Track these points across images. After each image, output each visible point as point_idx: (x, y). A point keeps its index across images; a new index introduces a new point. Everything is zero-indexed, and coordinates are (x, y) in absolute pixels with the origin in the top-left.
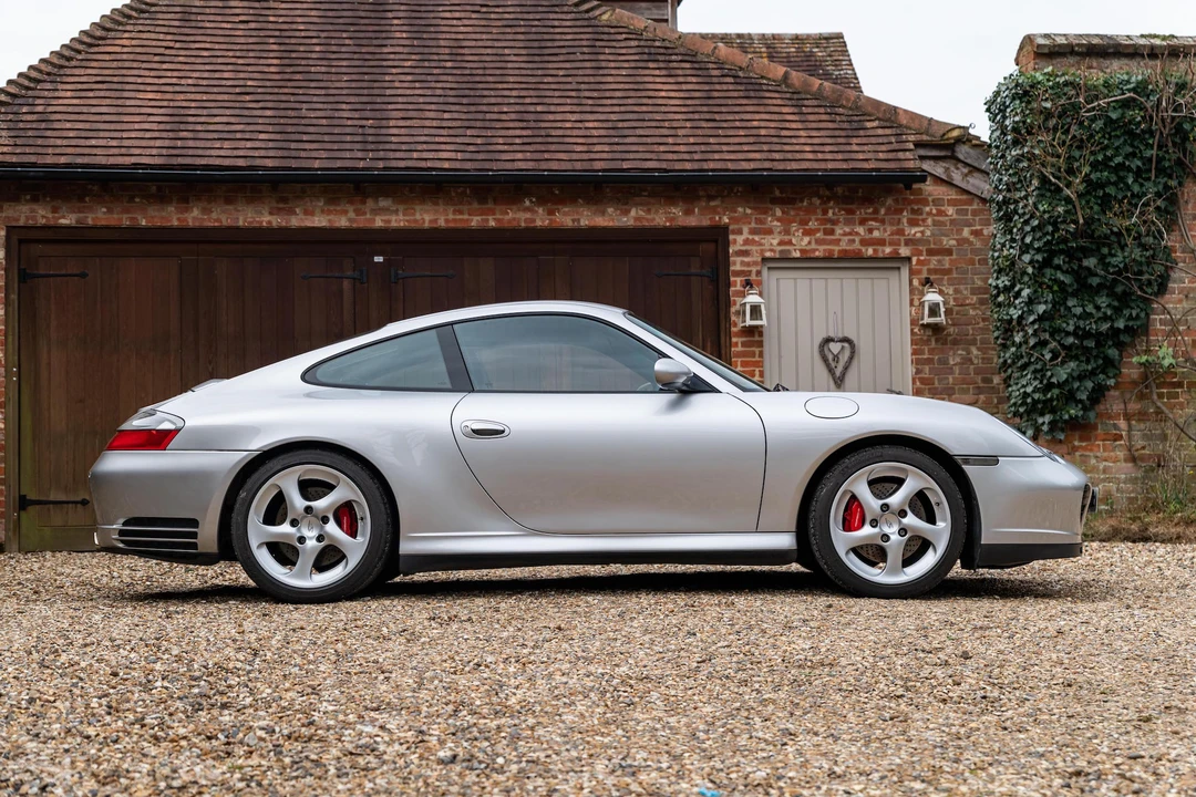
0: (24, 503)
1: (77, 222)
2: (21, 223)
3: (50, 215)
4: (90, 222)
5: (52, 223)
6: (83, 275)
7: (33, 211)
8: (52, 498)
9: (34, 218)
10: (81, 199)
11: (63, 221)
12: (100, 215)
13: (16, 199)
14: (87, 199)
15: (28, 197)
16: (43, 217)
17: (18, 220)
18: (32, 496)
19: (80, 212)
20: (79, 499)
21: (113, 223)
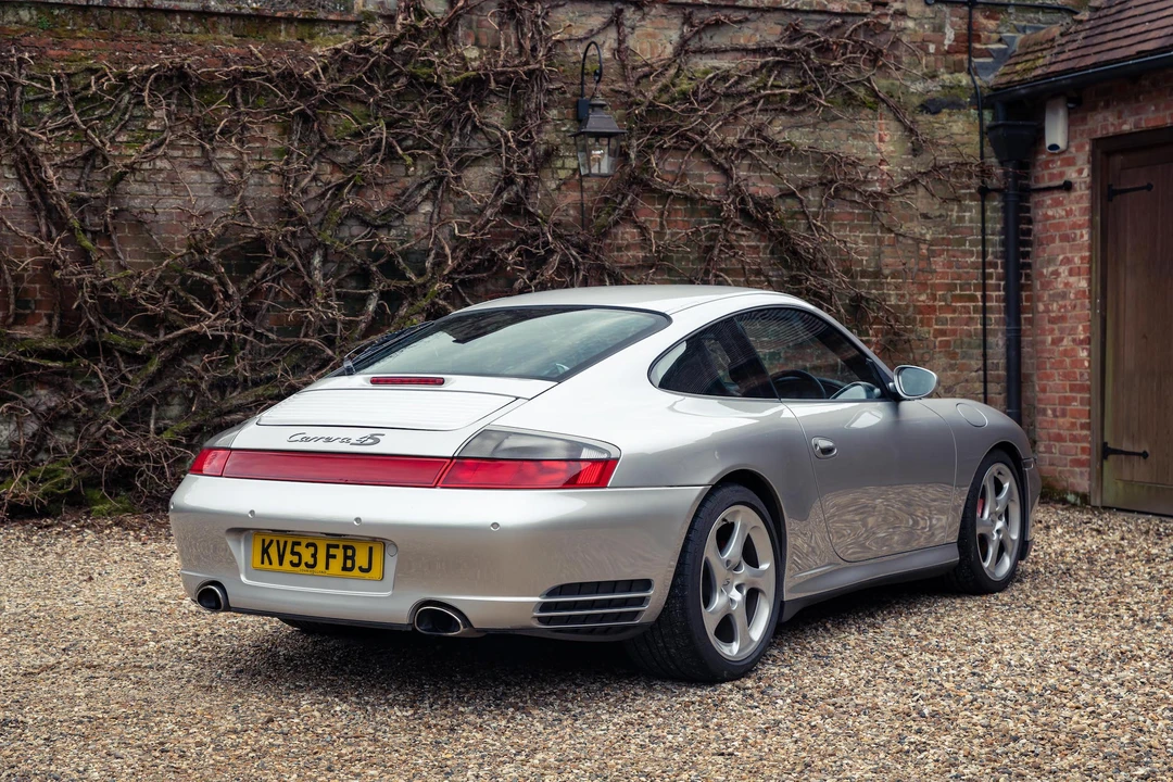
0: (1106, 452)
1: (1136, 126)
2: (1099, 136)
3: (1116, 122)
4: (1143, 125)
5: (1118, 130)
6: (1149, 187)
7: (1105, 119)
8: (1123, 449)
9: (1105, 127)
10: (1137, 100)
11: (1126, 128)
12: (1151, 116)
13: (1094, 108)
14: (1141, 98)
15: (1102, 104)
16: (1113, 124)
17: (1096, 132)
18: (1111, 445)
19: (1138, 114)
20: (1141, 451)
21: (1159, 123)
